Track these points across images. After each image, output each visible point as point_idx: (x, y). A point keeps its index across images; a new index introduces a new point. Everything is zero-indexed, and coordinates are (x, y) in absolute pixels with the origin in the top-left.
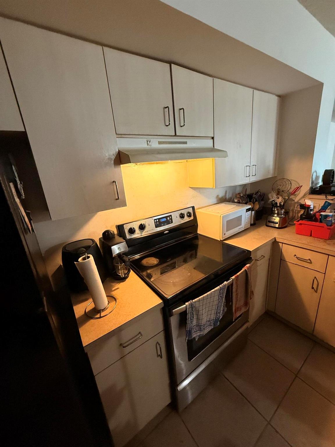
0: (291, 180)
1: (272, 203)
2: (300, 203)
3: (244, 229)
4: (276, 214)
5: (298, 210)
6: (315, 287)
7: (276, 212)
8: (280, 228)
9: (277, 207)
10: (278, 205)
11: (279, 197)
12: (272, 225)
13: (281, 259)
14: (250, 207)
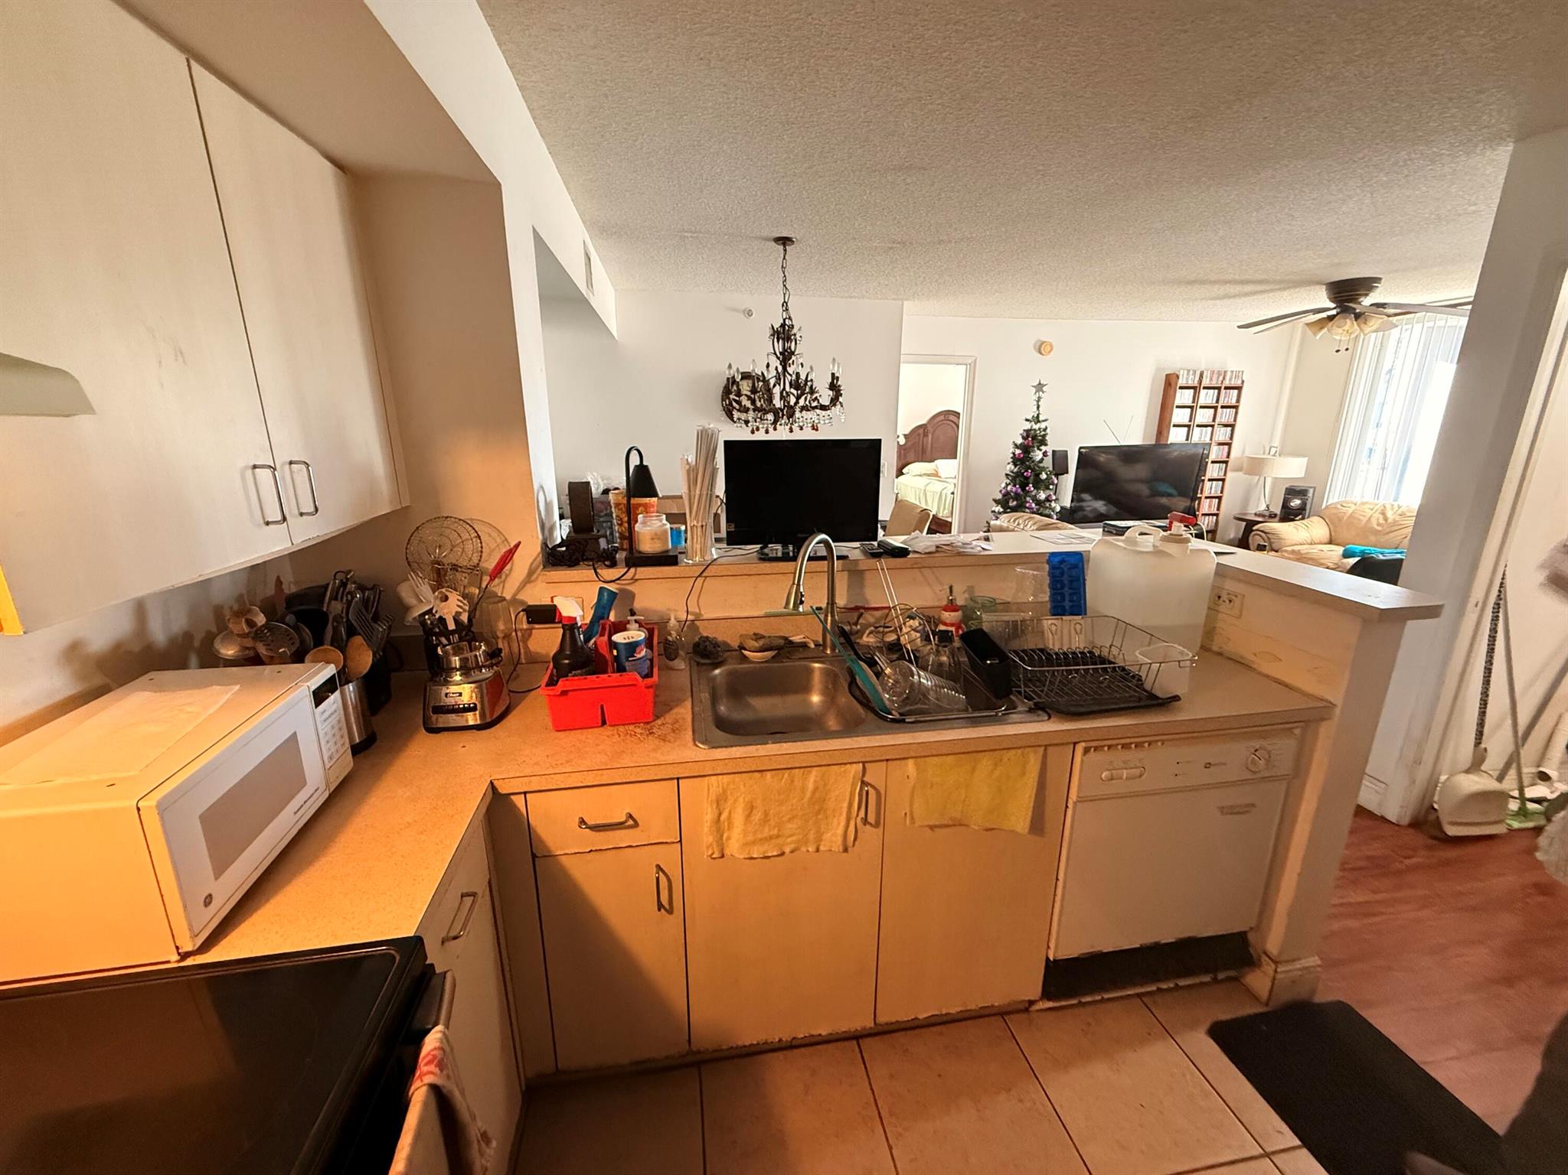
0: (472, 520)
1: (423, 623)
2: (522, 602)
3: (326, 794)
4: (458, 670)
5: (521, 630)
6: (664, 900)
7: (456, 661)
8: (489, 723)
9: (447, 633)
10: (452, 626)
11: (447, 593)
12: (454, 720)
13: (534, 856)
14: (330, 671)
